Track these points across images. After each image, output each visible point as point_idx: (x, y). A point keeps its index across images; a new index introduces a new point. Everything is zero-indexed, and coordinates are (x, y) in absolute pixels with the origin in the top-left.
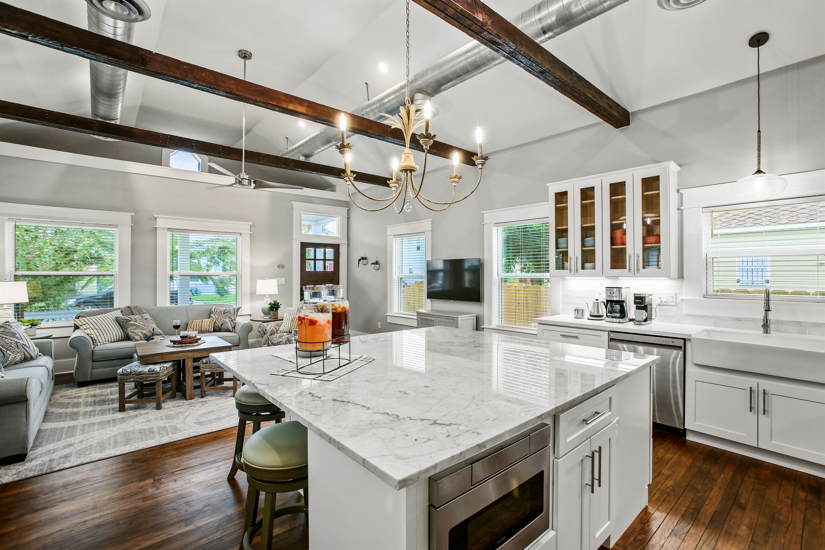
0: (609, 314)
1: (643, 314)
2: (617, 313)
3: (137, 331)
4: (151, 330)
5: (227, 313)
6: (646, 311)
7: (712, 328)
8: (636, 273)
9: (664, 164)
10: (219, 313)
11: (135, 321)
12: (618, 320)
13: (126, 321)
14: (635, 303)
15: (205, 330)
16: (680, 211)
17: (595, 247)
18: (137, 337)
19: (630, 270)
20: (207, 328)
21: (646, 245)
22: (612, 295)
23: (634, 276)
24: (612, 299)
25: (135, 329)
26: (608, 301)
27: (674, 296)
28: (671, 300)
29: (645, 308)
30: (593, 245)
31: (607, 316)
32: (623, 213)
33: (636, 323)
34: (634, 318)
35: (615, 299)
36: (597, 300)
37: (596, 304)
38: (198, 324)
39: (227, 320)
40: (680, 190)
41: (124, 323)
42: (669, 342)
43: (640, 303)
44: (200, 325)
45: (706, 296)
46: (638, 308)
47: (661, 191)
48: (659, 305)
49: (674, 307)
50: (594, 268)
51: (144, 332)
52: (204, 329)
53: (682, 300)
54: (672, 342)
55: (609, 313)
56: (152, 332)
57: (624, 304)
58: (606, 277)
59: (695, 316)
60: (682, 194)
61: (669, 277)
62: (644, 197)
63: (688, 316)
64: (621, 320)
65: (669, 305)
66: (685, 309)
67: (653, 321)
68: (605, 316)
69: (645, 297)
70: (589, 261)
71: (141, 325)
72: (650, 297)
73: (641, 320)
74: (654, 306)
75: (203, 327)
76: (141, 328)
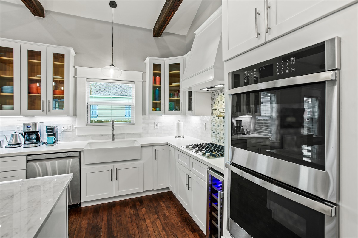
0: (26, 142)
1: (53, 139)
2: (33, 140)
6: (55, 137)
7: (91, 141)
8: (48, 113)
9: (68, 48)
12: (33, 145)
14: (47, 132)
16: (75, 78)
17: (13, 93)
19: (43, 111)
21: (55, 95)
22: (29, 128)
23: (46, 115)
24: (29, 131)
26: (25, 133)
27: (71, 126)
28: (69, 128)
29: (54, 135)
30: (11, 92)
31: (24, 143)
32: (39, 73)
33: (48, 145)
34: (46, 141)
35: (31, 131)
36: (15, 132)
37: (15, 135)
40: (75, 67)
42: (71, 154)
43: (51, 132)
45: (87, 124)
46: (49, 135)
47: (66, 64)
48: (63, 132)
49: (71, 132)
50: (13, 109)
53: (76, 128)
54: (73, 154)
55: (26, 140)
57: (39, 134)
58: (23, 115)
59: (82, 136)
60: (76, 69)
61: (69, 115)
62: (54, 66)
63: (79, 136)
64: (36, 145)
65: (69, 131)
66: (77, 133)
67: (59, 142)
68: (23, 143)
69: (54, 128)
70: (7, 104)
72: (57, 127)
73: (52, 143)
74: (59, 132)
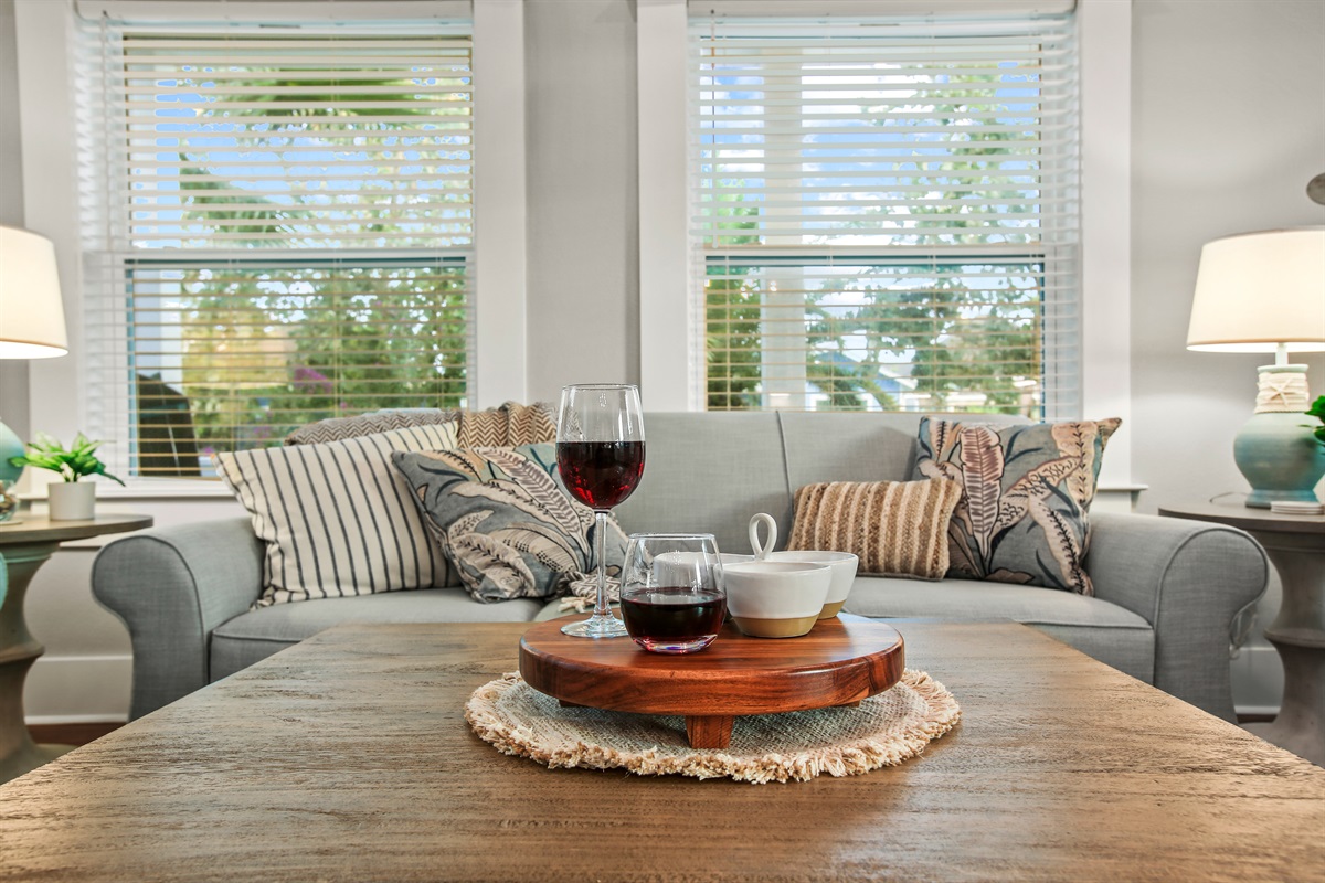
3: (494, 540)
4: (580, 537)
5: (1033, 458)
10: (971, 457)
11: (487, 476)
13: (441, 480)
15: (897, 562)
18: (499, 578)
20: (907, 544)
25: (485, 528)
38: (853, 510)
39: (1037, 507)
41: (432, 491)
44: (866, 525)
51: (539, 545)
52: (890, 555)
56: (585, 546)
71: (519, 503)
75: (883, 541)
76: (519, 519)
